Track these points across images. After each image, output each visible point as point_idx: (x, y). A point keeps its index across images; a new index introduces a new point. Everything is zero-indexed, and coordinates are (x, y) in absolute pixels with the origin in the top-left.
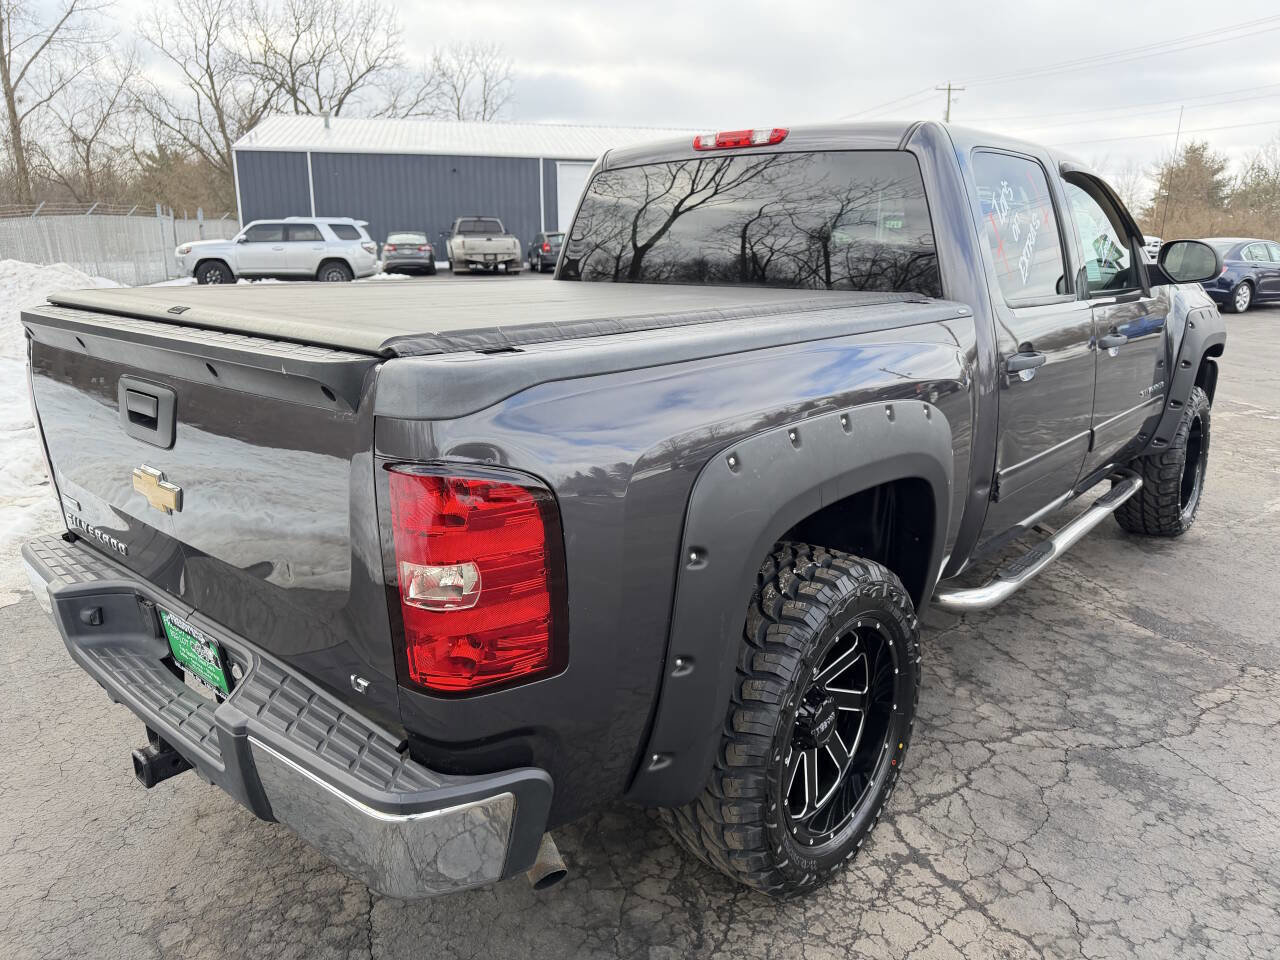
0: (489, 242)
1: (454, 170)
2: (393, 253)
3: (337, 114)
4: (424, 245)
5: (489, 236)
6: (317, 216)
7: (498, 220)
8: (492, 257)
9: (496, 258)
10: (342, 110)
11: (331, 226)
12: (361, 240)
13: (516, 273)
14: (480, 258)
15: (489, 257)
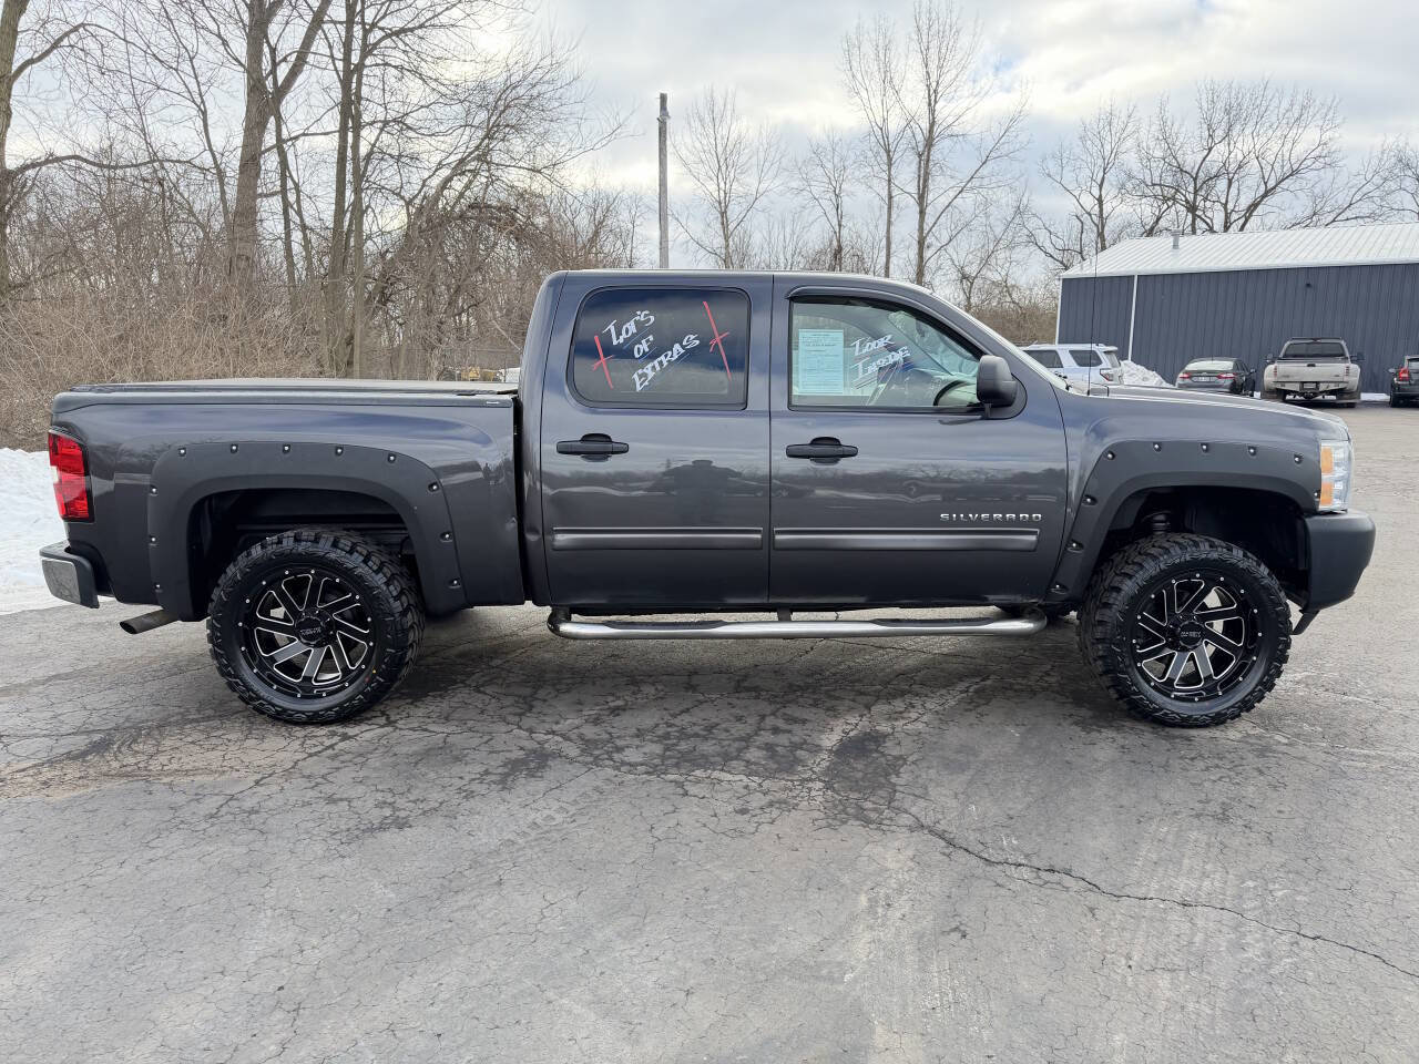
0: (1311, 369)
1: (1308, 285)
2: (1187, 381)
3: (1242, 229)
4: (1227, 372)
5: (1311, 361)
6: (1059, 343)
7: (1343, 342)
8: (1313, 386)
9: (1317, 388)
10: (1248, 225)
11: (1072, 352)
12: (1100, 367)
13: (1351, 406)
14: (1296, 387)
15: (1307, 386)
